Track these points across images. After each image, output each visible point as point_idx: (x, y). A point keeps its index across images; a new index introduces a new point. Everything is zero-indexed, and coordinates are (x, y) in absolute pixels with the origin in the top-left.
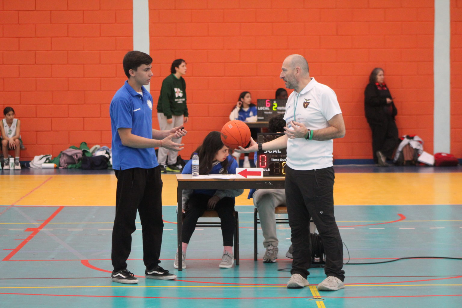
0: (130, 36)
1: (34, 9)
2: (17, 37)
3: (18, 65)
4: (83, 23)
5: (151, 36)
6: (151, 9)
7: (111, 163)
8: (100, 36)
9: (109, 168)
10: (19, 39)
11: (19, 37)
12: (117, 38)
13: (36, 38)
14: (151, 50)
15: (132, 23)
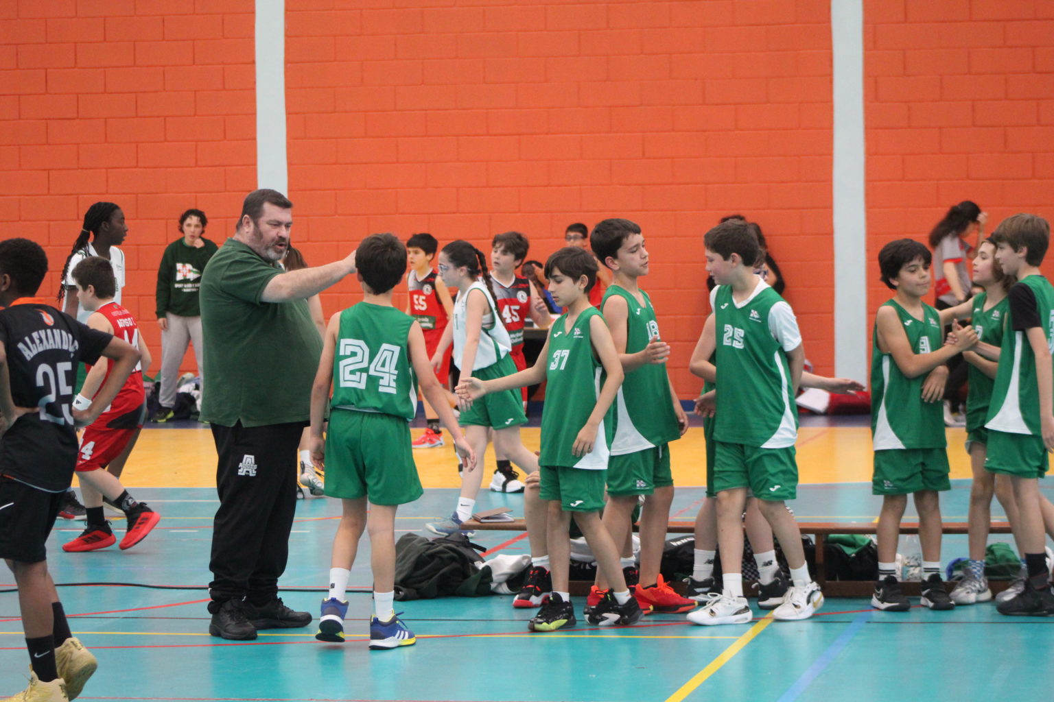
0: (250, 164)
1: (75, 115)
2: (45, 170)
3: (47, 222)
4: (166, 140)
5: (290, 164)
6: (289, 113)
7: (199, 408)
8: (197, 165)
9: (192, 417)
10: (49, 173)
11: (49, 170)
12: (227, 168)
13: (80, 170)
14: (290, 190)
15: (254, 139)
